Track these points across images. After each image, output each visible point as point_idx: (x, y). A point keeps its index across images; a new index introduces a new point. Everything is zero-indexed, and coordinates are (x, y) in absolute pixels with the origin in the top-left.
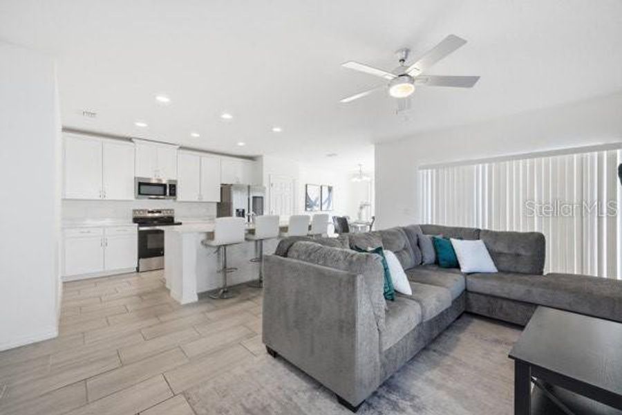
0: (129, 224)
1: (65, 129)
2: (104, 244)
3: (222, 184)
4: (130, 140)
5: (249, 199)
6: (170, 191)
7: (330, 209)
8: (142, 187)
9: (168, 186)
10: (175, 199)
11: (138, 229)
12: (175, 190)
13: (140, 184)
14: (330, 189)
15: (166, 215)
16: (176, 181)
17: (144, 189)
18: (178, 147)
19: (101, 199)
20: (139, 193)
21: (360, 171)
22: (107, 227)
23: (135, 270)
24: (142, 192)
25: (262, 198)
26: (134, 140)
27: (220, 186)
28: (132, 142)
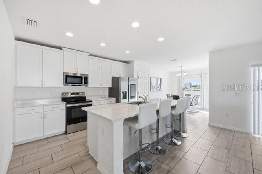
0: (60, 103)
1: (17, 39)
2: (43, 117)
3: (112, 77)
4: (60, 48)
5: (128, 85)
6: (84, 81)
7: (161, 90)
8: (68, 78)
9: (83, 78)
10: (87, 86)
11: (66, 106)
12: (87, 80)
13: (67, 76)
14: (161, 80)
15: (82, 95)
16: (88, 75)
17: (69, 80)
18: (89, 54)
19: (42, 86)
20: (66, 82)
21: (182, 70)
22: (46, 105)
23: (64, 133)
24: (67, 82)
25: (135, 84)
26: (63, 48)
27: (111, 78)
28: (62, 49)
